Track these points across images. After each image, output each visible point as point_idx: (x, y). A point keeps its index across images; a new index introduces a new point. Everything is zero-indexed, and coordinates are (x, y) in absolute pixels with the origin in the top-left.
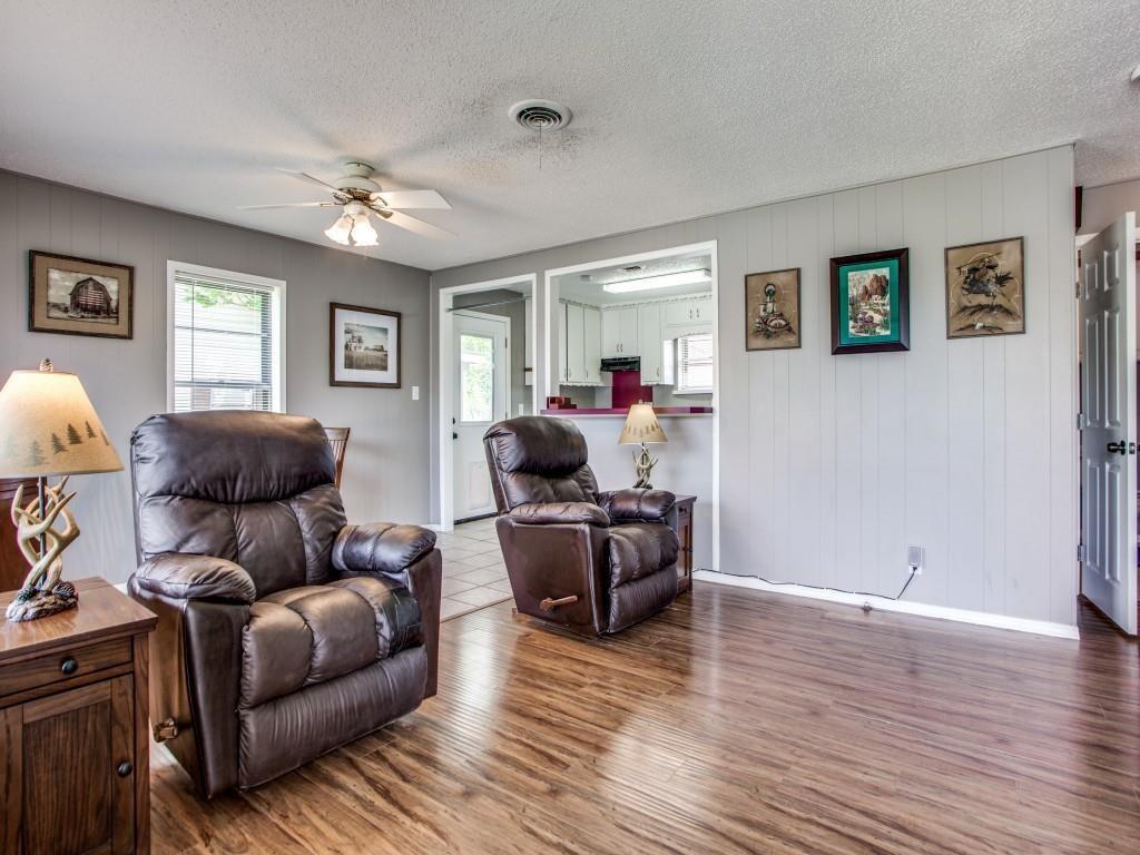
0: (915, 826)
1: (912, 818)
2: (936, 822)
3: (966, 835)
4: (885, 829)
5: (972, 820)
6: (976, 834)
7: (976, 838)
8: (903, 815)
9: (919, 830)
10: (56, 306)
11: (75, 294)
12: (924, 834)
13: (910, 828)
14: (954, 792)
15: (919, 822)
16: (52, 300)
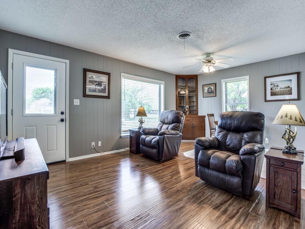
0: (96, 199)
1: (97, 200)
2: (93, 203)
3: (87, 204)
4: (99, 195)
5: (89, 208)
6: (86, 206)
7: (85, 205)
8: (99, 199)
9: (94, 199)
10: (206, 93)
11: (208, 90)
12: (93, 199)
13: (96, 198)
14: (97, 212)
15: (96, 200)
16: (205, 92)
